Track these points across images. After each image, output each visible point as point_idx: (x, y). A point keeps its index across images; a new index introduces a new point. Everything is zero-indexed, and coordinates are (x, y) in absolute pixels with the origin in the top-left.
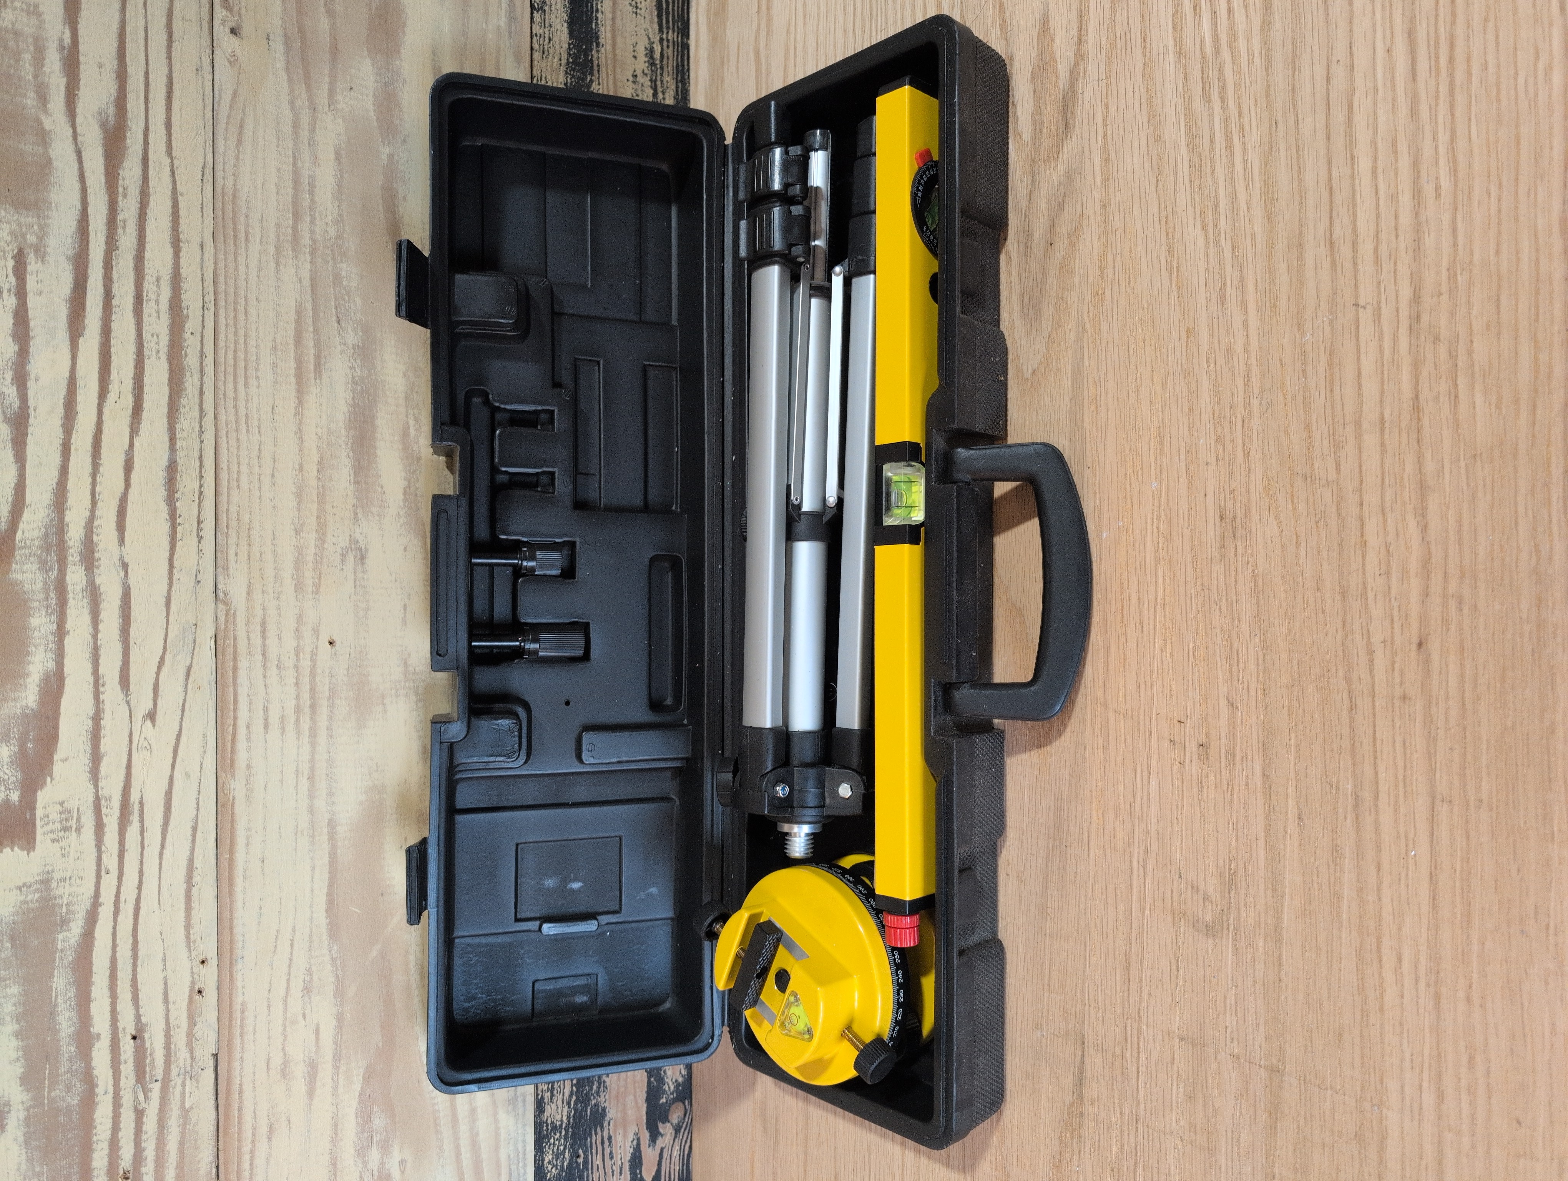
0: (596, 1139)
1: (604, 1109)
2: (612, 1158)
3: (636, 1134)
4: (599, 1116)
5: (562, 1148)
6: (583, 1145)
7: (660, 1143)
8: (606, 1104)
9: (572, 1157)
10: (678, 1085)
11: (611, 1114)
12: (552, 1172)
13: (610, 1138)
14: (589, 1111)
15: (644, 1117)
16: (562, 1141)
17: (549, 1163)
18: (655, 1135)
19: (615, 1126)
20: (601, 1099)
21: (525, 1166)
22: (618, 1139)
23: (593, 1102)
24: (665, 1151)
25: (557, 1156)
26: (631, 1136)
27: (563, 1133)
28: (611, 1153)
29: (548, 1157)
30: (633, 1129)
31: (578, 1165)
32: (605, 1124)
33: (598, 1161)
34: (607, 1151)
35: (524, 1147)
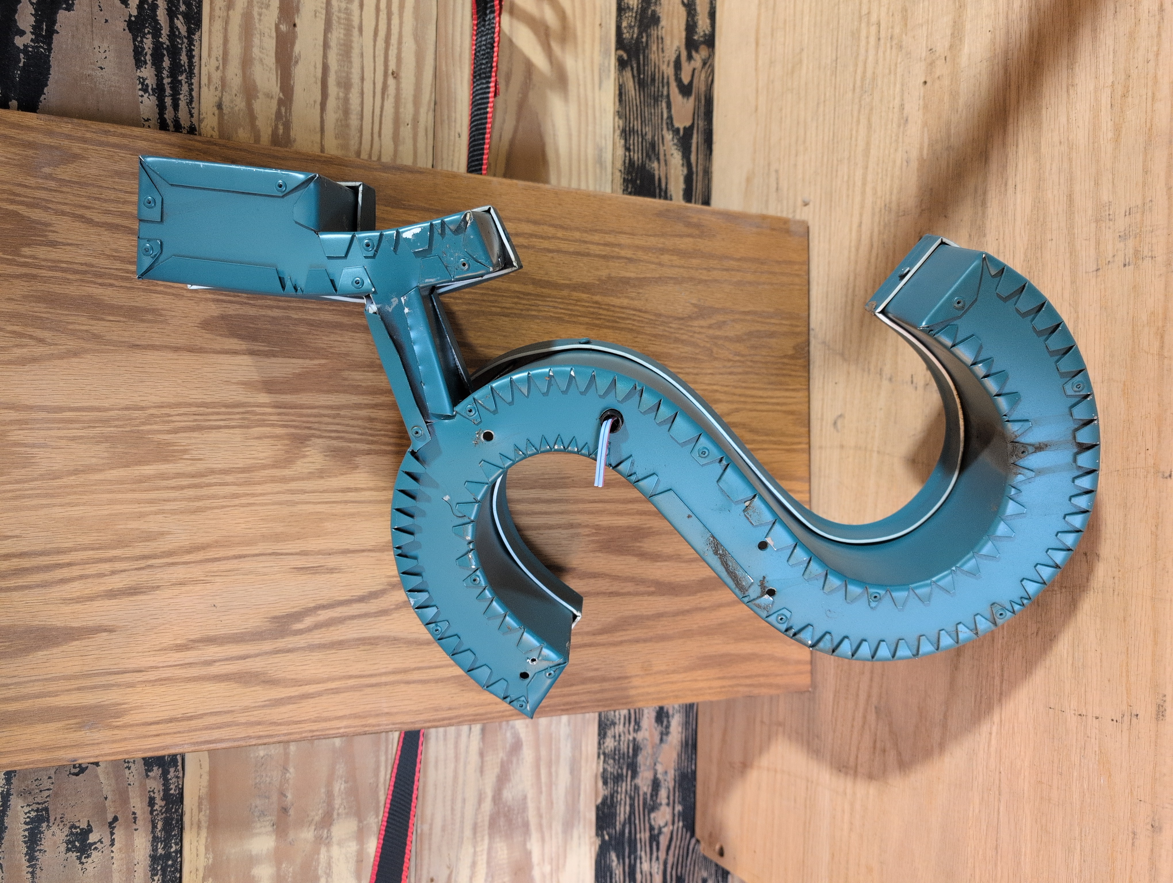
0: (654, 32)
1: (659, 18)
2: (663, 51)
3: (678, 48)
4: (655, 20)
5: (633, 24)
6: (646, 32)
7: (693, 64)
8: (661, 15)
9: (638, 35)
10: (705, 35)
11: (663, 23)
12: (626, 36)
13: (662, 38)
14: (650, 12)
15: (684, 40)
16: (633, 20)
17: (625, 27)
18: (690, 57)
19: (666, 31)
20: (658, 9)
21: (610, 19)
22: (668, 41)
23: (653, 8)
24: (696, 71)
25: (630, 27)
26: (675, 48)
27: (634, 15)
28: (662, 49)
29: (624, 24)
30: (676, 43)
31: (642, 42)
32: (660, 28)
33: (654, 48)
34: (660, 46)
35: (610, 7)
